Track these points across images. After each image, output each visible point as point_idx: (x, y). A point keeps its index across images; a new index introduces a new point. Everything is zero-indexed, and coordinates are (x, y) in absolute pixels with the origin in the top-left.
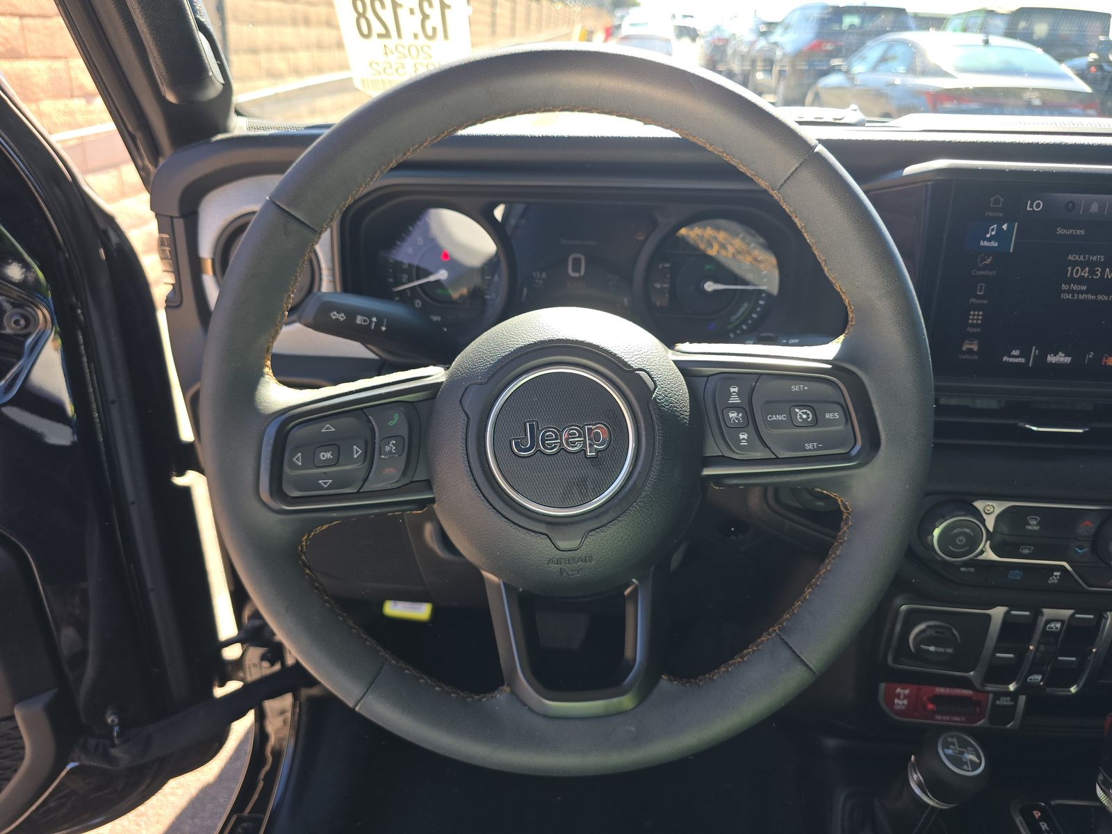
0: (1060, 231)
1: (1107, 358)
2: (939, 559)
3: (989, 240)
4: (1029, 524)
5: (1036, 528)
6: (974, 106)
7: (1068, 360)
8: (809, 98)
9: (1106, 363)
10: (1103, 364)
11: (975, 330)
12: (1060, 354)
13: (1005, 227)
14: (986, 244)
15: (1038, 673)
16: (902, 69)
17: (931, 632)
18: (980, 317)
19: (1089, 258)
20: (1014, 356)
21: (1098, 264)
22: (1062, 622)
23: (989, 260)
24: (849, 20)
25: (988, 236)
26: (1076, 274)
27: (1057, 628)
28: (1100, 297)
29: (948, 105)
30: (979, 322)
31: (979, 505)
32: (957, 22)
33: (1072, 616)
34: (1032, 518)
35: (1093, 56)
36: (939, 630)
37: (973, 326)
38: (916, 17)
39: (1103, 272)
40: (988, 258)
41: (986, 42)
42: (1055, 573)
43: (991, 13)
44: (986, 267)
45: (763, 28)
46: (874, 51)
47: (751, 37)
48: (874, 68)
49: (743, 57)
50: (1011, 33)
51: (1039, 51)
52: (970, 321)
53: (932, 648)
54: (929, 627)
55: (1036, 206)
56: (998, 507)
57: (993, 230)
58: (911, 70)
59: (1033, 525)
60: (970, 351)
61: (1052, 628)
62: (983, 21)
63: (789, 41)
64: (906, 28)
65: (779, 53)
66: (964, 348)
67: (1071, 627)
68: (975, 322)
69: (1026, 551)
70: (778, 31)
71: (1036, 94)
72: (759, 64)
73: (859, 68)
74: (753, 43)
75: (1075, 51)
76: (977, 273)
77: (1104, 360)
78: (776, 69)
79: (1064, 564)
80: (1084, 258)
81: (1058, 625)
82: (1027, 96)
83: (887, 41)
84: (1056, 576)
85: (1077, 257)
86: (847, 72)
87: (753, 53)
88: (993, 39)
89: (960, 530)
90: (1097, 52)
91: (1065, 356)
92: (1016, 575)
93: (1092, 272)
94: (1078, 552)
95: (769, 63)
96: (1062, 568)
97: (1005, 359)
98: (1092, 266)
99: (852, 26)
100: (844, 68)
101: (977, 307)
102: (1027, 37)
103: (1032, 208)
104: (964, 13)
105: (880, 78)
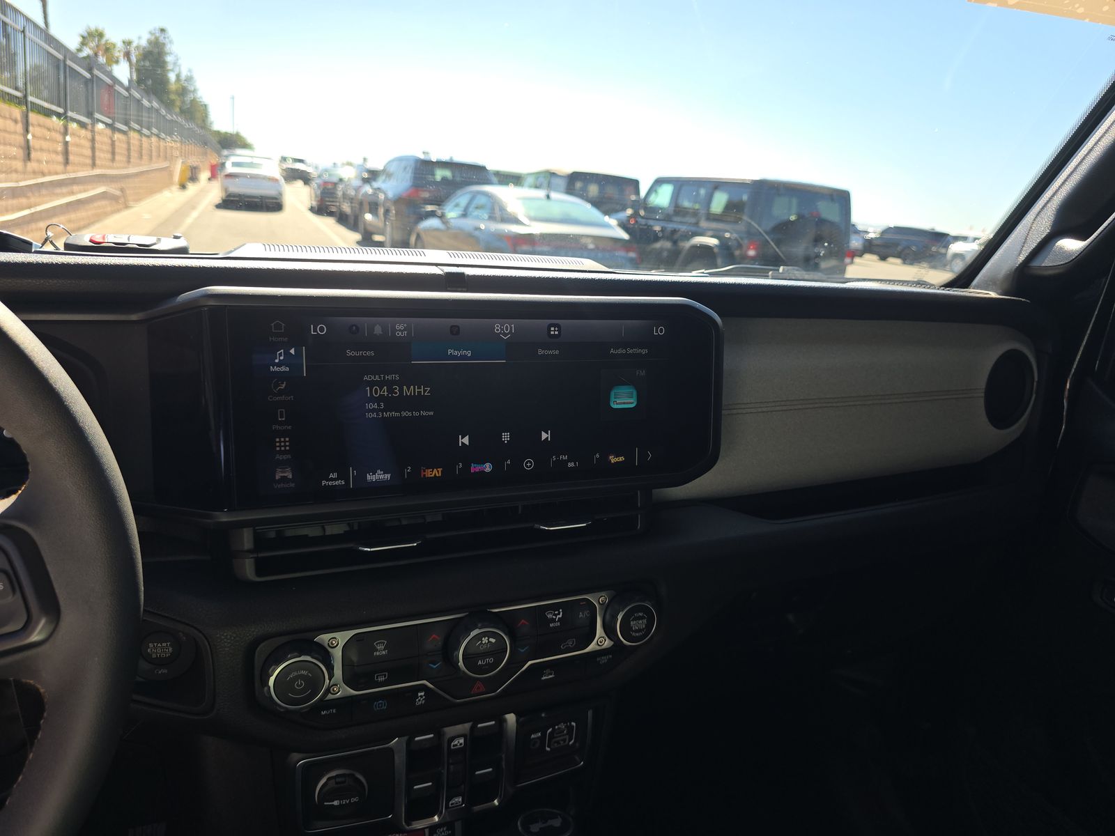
0: (350, 353)
1: (425, 472)
2: (282, 710)
3: (279, 365)
4: (377, 650)
5: (384, 653)
6: (545, 249)
7: (388, 476)
8: (413, 239)
9: (424, 475)
10: (422, 476)
11: (285, 457)
12: (379, 471)
13: (292, 351)
14: (276, 369)
15: (457, 796)
16: (486, 216)
17: (332, 784)
18: (287, 444)
19: (384, 377)
20: (332, 480)
21: (394, 382)
22: (464, 736)
23: (284, 385)
24: (440, 174)
25: (277, 361)
26: (376, 393)
27: (461, 744)
28: (404, 414)
29: (525, 248)
30: (288, 448)
31: (324, 638)
32: (530, 180)
33: (473, 728)
34: (379, 643)
35: (629, 212)
36: (338, 780)
37: (281, 452)
38: (497, 174)
39: (401, 390)
40: (283, 384)
41: (548, 197)
42: (419, 694)
43: (553, 174)
44: (281, 393)
45: (366, 175)
46: (462, 198)
47: (357, 183)
48: (465, 215)
49: (351, 200)
50: (570, 190)
51: (589, 206)
52: (278, 449)
53: (336, 803)
54: (329, 779)
55: (320, 330)
56: (342, 637)
57: (280, 355)
58: (492, 218)
59: (381, 650)
60: (284, 479)
61: (456, 745)
62: (547, 179)
63: (391, 188)
64: (488, 182)
65: (382, 196)
66: (277, 477)
67: (474, 739)
68: (283, 448)
69: (381, 679)
70: (382, 178)
71: (589, 240)
72: (366, 207)
73: (452, 213)
74: (357, 189)
75: (618, 207)
76: (273, 399)
77: (423, 473)
78: (381, 211)
79: (425, 682)
80: (380, 377)
81: (462, 741)
82: (584, 241)
83: (471, 192)
84: (421, 696)
85: (373, 377)
86: (442, 217)
87: (360, 197)
88: (554, 195)
89: (296, 674)
90: (632, 208)
91: (384, 474)
92: (381, 705)
93: (391, 391)
94: (432, 668)
95: (373, 207)
96: (423, 688)
97: (324, 483)
98: (389, 384)
99: (444, 179)
100: (439, 212)
101: (283, 434)
102: (583, 195)
103: (317, 332)
104: (533, 174)
105: (468, 224)
